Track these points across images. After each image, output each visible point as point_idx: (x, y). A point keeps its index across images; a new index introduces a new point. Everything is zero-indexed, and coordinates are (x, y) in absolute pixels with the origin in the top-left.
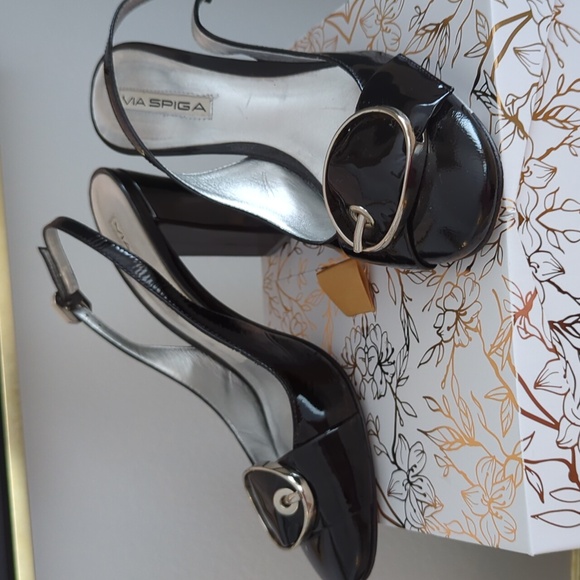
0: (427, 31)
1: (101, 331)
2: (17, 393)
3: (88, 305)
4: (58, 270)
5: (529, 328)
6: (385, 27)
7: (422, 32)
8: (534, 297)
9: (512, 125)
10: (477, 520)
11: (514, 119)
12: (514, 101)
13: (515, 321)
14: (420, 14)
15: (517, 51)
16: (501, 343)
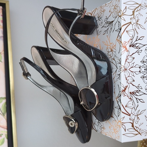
0: (108, 23)
1: (33, 82)
2: (14, 94)
3: (30, 75)
4: (23, 68)
5: (125, 94)
6: (99, 19)
7: (107, 23)
8: (127, 87)
9: (124, 49)
10: (112, 133)
11: (125, 47)
12: (125, 43)
13: (122, 92)
14: (107, 18)
15: (127, 31)
16: (119, 97)
